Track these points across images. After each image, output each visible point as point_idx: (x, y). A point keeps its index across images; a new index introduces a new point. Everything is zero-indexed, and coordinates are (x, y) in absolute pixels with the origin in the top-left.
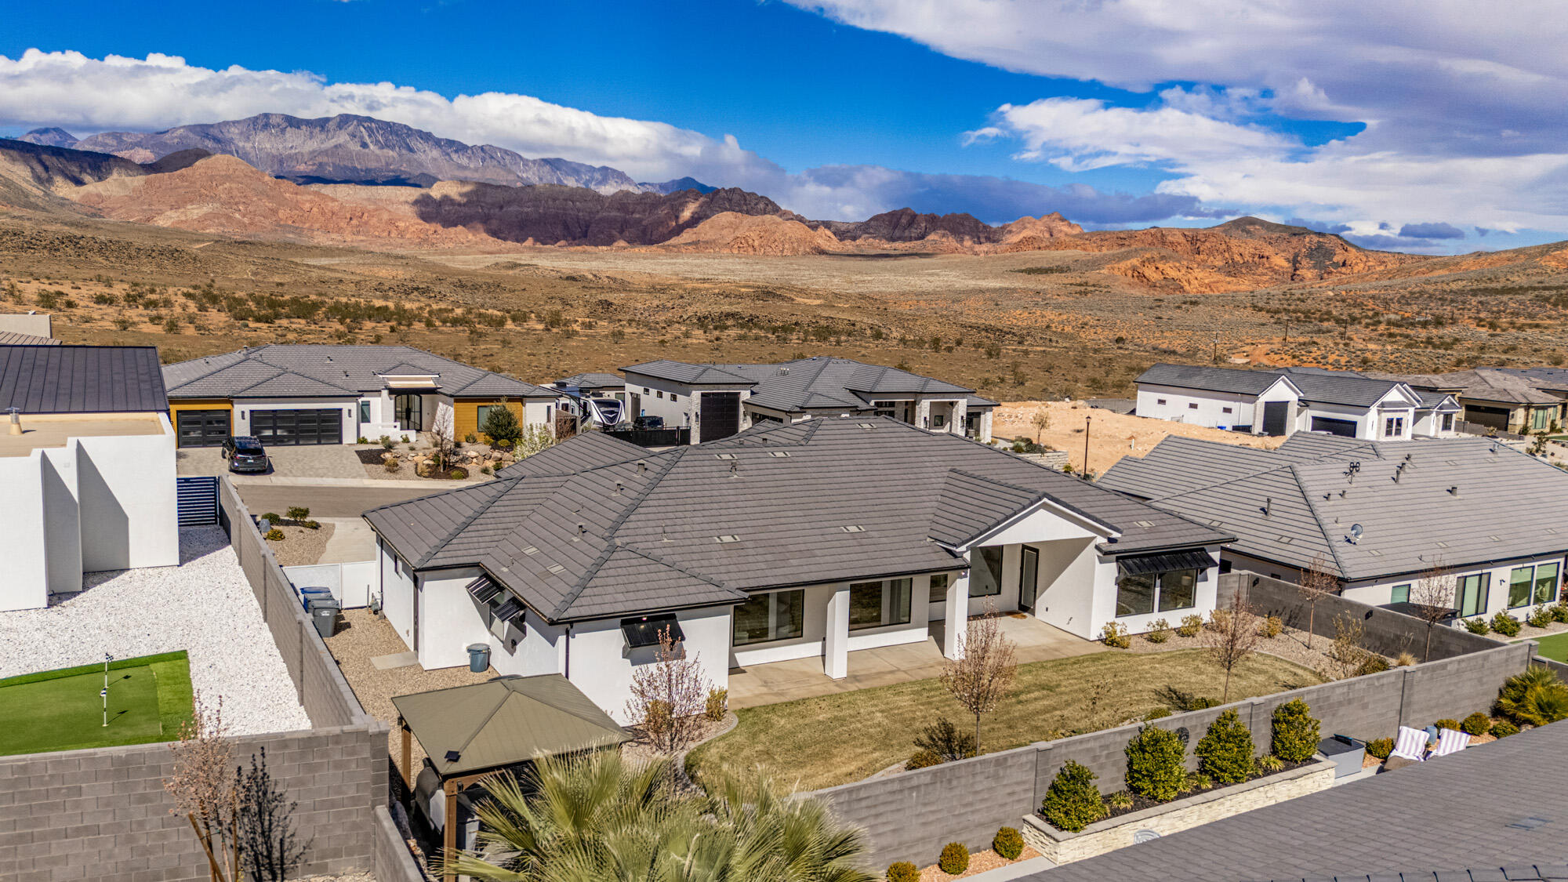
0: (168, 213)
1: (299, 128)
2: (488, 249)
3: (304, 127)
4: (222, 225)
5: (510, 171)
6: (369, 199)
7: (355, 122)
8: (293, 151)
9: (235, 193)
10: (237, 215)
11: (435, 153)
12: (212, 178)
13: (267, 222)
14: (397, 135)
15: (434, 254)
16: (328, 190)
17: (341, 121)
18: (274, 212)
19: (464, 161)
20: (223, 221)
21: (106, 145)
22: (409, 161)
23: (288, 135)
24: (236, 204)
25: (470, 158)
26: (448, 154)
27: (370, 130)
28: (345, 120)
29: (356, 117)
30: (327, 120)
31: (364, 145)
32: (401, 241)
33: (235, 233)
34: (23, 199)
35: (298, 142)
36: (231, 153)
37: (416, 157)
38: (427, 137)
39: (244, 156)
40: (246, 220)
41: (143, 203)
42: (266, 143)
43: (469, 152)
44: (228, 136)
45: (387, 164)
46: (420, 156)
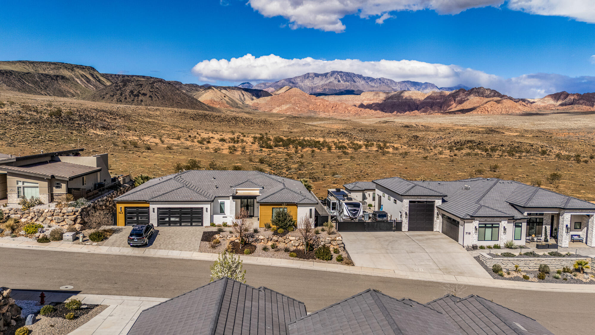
0: (277, 108)
1: (318, 77)
2: (379, 116)
3: (320, 77)
4: (292, 111)
5: (389, 87)
6: (339, 100)
7: (336, 73)
8: (316, 85)
9: (297, 100)
10: (297, 108)
11: (363, 82)
12: (290, 96)
13: (305, 110)
14: (350, 77)
15: (359, 119)
16: (326, 98)
17: (332, 73)
18: (308, 106)
19: (373, 84)
20: (292, 110)
21: (261, 87)
22: (354, 86)
23: (315, 80)
24: (297, 104)
25: (375, 83)
26: (367, 82)
27: (341, 76)
28: (333, 73)
29: (337, 72)
30: (327, 73)
31: (339, 81)
32: (349, 114)
33: (295, 114)
34: (236, 105)
35: (318, 82)
36: (297, 87)
37: (356, 84)
38: (360, 76)
39: (301, 88)
40: (299, 109)
41: (270, 105)
42: (308, 83)
43: (375, 81)
44: (297, 81)
45: (346, 87)
46: (357, 84)
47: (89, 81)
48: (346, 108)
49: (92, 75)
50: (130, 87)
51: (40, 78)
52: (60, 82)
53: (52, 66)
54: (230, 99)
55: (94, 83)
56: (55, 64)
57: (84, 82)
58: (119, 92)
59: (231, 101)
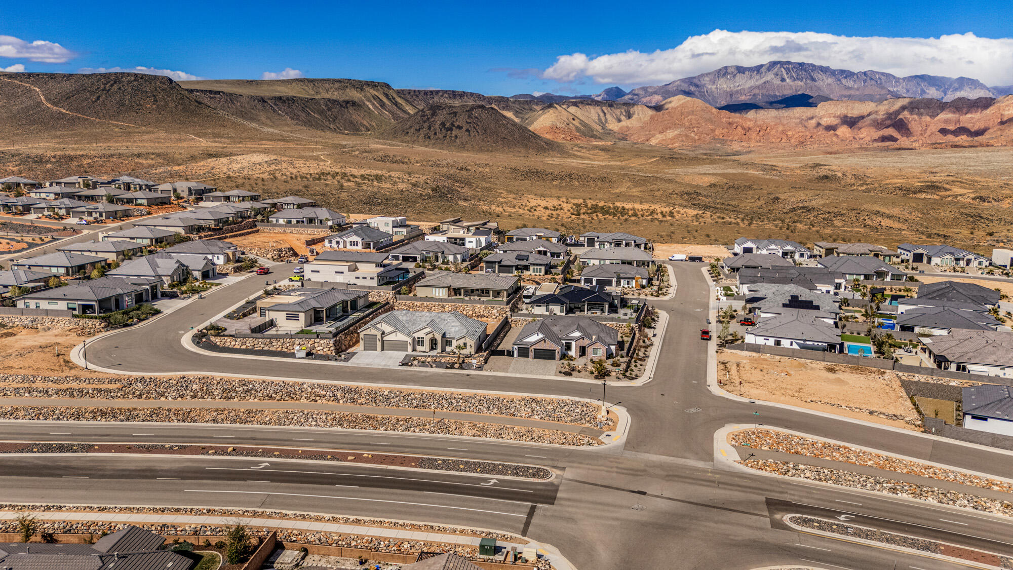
0: (658, 136)
1: (744, 73)
3: (747, 73)
4: (682, 141)
5: (883, 88)
7: (779, 66)
8: (739, 88)
9: (694, 121)
10: (692, 135)
11: (830, 80)
12: (683, 113)
13: (708, 138)
14: (805, 71)
16: (751, 113)
17: (770, 66)
19: (850, 84)
20: (684, 138)
22: (811, 87)
23: (737, 78)
24: (693, 128)
25: (855, 81)
26: (839, 80)
27: (788, 70)
28: (772, 65)
29: (779, 62)
30: (761, 66)
31: (783, 80)
35: (743, 82)
37: (816, 84)
38: (825, 70)
40: (697, 137)
42: (724, 85)
43: (855, 77)
44: (703, 82)
45: (797, 91)
46: (819, 83)
47: (383, 105)
48: (783, 132)
49: (387, 96)
50: (441, 116)
51: (326, 105)
52: (351, 109)
53: (337, 85)
54: (582, 122)
55: (390, 108)
56: (339, 81)
57: (377, 107)
58: (426, 125)
59: (584, 126)
